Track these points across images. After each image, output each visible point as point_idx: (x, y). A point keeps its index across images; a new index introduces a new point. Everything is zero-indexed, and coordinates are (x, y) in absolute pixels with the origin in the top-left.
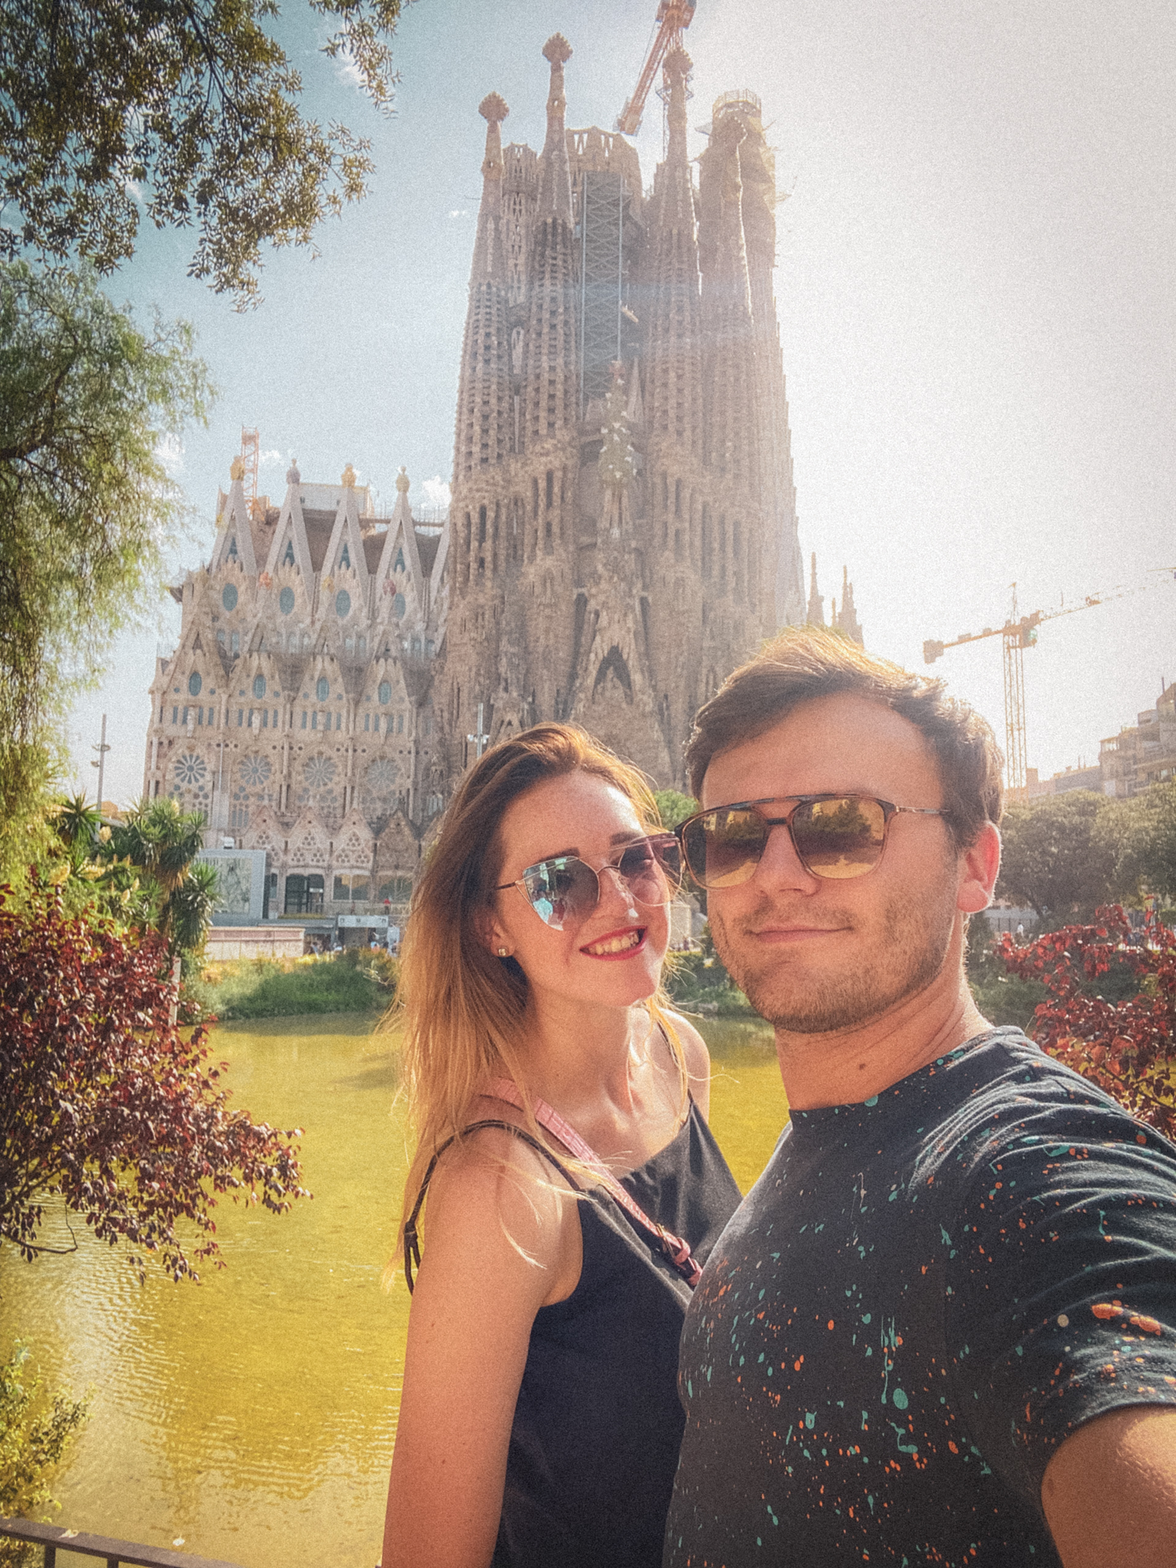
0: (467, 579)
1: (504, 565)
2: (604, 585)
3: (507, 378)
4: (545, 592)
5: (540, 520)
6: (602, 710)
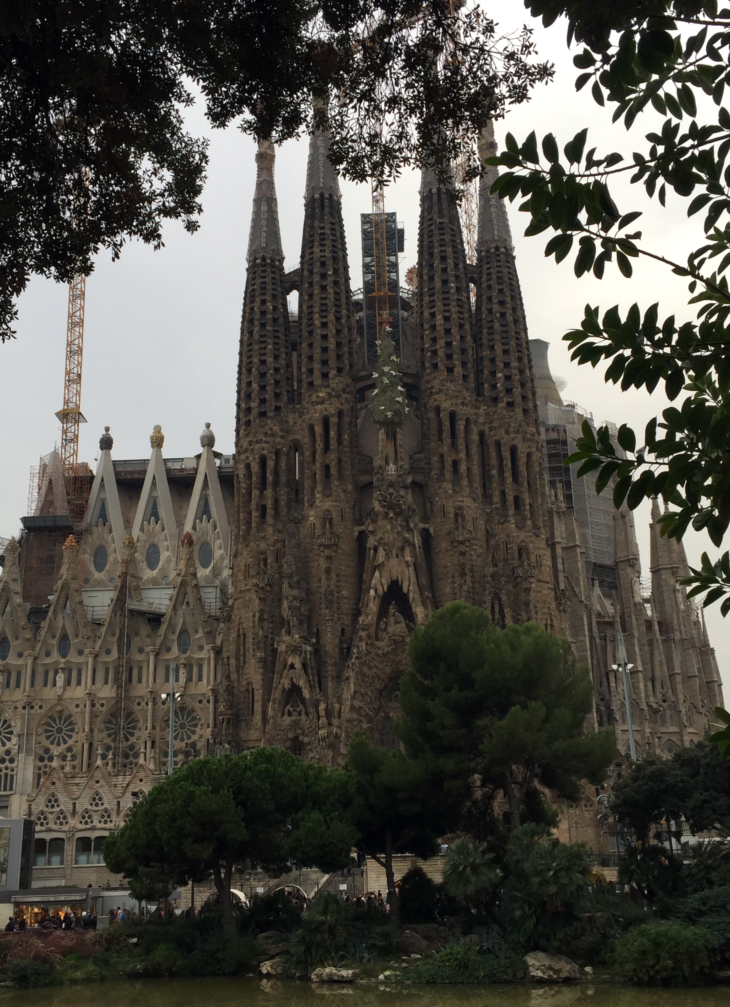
0: (251, 528)
1: (285, 510)
2: (381, 522)
3: (283, 337)
4: (324, 534)
5: (318, 465)
6: (383, 645)
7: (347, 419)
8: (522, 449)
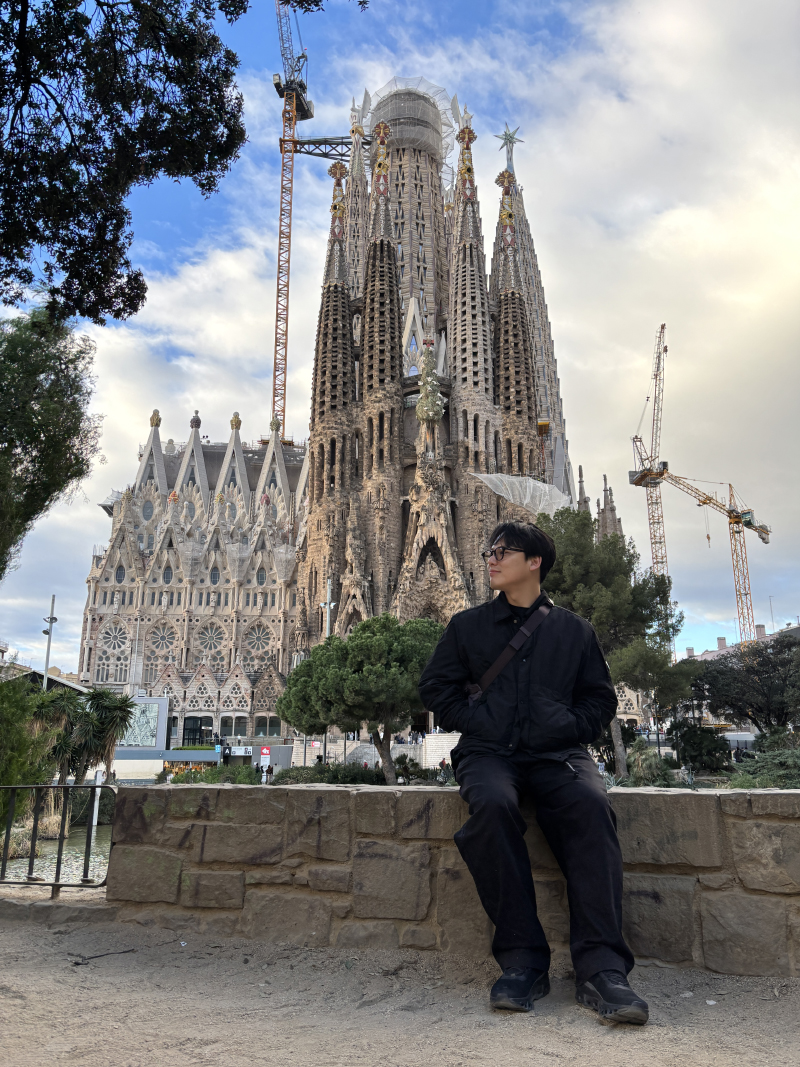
0: (322, 492)
1: (349, 481)
2: (423, 494)
3: (350, 349)
4: (379, 500)
5: (375, 448)
6: (423, 585)
7: (397, 416)
8: (527, 446)
